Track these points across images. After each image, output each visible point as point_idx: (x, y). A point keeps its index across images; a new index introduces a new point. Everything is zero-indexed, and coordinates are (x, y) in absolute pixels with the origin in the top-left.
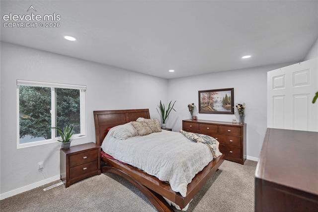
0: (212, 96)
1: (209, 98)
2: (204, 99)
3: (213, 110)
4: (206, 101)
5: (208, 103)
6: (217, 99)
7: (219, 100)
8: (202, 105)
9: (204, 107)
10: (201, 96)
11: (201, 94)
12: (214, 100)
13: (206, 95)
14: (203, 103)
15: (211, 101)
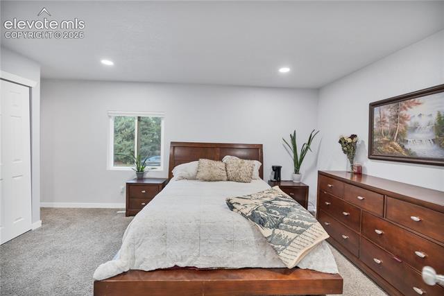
0: (403, 112)
1: (397, 118)
2: (382, 122)
3: (404, 154)
4: (387, 127)
5: (392, 134)
6: (416, 119)
7: (423, 122)
8: (376, 140)
9: (381, 145)
10: (376, 115)
11: (376, 109)
12: (408, 123)
13: (387, 111)
14: (380, 134)
15: (400, 127)
